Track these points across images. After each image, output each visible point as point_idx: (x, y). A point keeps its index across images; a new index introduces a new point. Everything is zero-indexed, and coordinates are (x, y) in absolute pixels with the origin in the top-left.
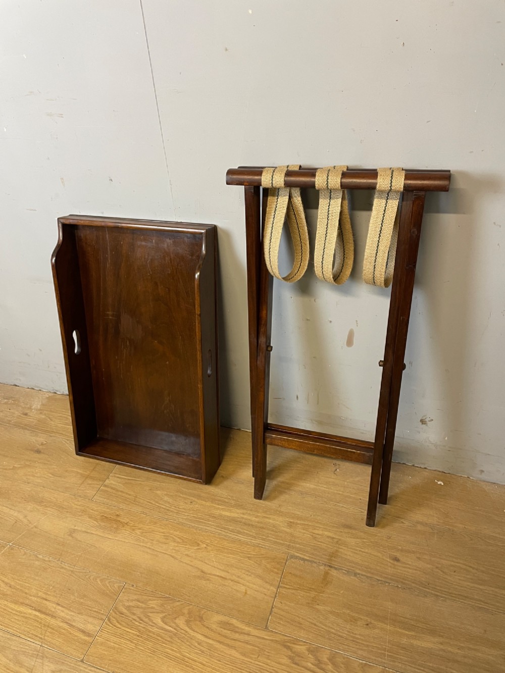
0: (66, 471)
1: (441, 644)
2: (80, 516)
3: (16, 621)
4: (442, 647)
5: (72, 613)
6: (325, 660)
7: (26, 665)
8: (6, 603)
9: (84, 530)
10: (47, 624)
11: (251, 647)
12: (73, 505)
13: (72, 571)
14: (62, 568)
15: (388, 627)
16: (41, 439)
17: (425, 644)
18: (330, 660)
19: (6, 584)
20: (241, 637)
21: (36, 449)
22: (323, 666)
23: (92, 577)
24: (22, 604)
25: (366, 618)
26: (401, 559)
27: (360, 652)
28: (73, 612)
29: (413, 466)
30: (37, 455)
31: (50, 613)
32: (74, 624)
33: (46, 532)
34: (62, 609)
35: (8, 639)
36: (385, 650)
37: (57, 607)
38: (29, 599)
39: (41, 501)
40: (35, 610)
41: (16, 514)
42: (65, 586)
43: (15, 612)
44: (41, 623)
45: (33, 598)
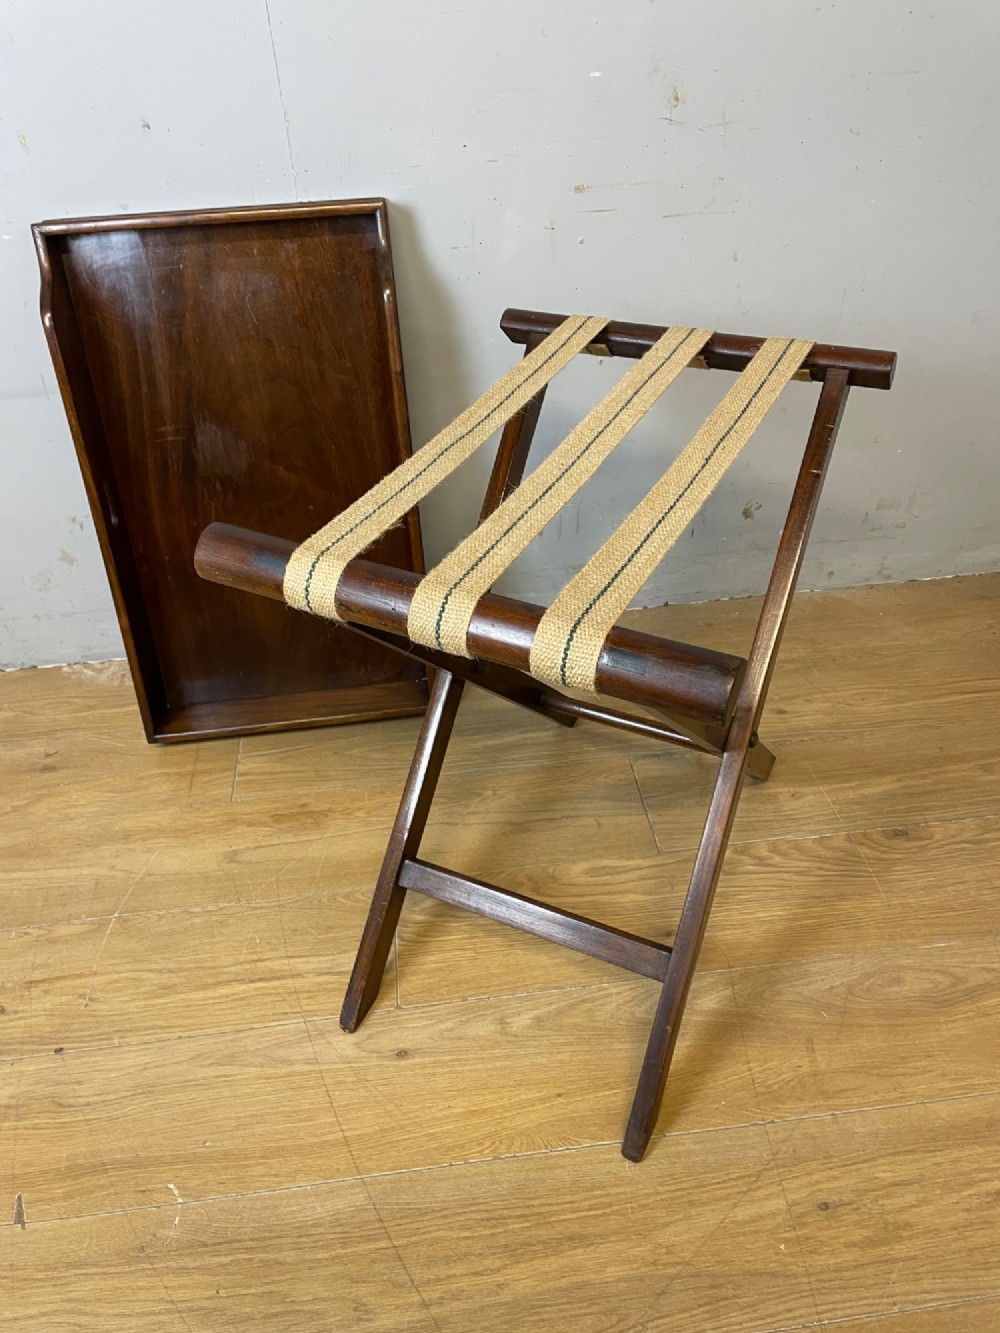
0: (141, 778)
1: (898, 781)
2: (226, 830)
3: (228, 1012)
4: (901, 784)
5: (327, 958)
6: (766, 854)
7: (299, 1057)
8: (182, 996)
9: (253, 845)
10: (293, 990)
11: (654, 881)
12: (200, 820)
13: (279, 906)
14: (255, 908)
15: (821, 788)
16: (38, 748)
17: (879, 789)
18: (773, 852)
19: (160, 971)
20: (632, 875)
21: (40, 767)
22: (770, 861)
23: (325, 900)
24: (217, 984)
25: (787, 789)
26: (786, 709)
27: (805, 828)
28: (328, 955)
29: (732, 598)
30: (47, 776)
31: (285, 973)
32: (342, 969)
33: (177, 874)
34: (304, 959)
35: (231, 1041)
36: (835, 814)
37: (292, 961)
38: (226, 973)
39: (126, 836)
40: (252, 981)
41: (86, 871)
42: (283, 929)
43: (211, 1001)
44: (278, 994)
45: (233, 969)
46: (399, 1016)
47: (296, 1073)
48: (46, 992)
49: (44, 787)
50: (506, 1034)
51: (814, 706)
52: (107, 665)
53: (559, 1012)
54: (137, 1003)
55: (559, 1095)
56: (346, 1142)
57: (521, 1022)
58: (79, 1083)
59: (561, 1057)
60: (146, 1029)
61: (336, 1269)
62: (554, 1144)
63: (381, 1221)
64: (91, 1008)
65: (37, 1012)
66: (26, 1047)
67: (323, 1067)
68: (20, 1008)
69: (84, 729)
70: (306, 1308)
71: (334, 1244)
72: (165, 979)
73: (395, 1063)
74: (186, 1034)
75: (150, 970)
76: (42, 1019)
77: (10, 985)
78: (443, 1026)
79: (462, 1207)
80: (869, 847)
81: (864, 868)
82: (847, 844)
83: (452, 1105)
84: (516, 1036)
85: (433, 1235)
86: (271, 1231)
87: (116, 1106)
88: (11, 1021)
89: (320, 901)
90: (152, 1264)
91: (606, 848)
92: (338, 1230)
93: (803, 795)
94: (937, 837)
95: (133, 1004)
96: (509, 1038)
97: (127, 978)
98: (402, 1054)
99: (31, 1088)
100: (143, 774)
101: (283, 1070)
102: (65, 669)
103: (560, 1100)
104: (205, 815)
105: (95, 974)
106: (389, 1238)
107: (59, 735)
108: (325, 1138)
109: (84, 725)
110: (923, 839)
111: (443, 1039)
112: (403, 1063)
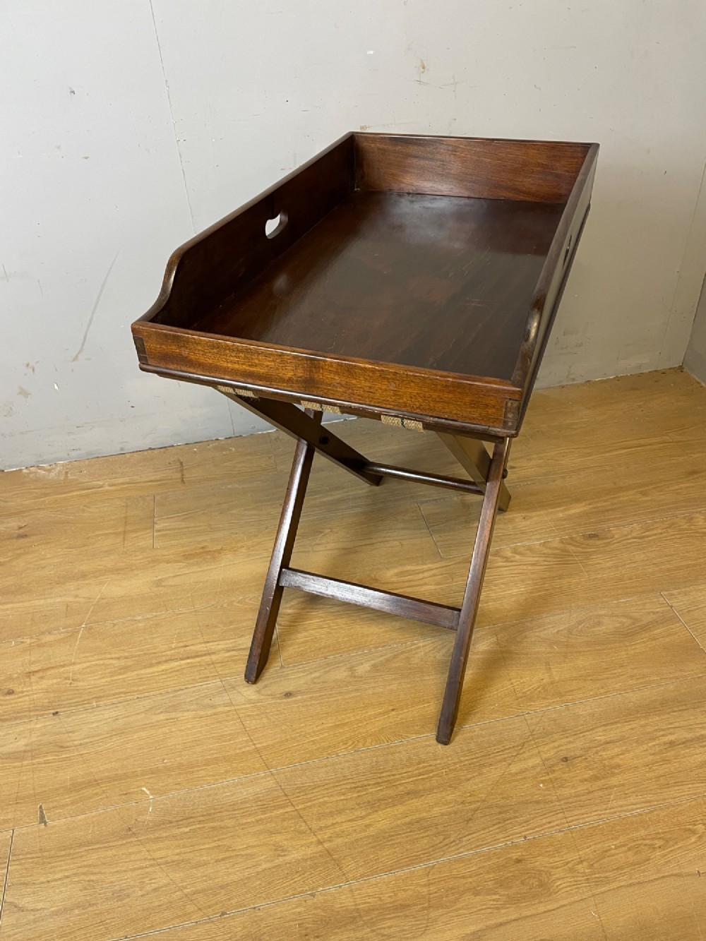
0: (88, 538)
1: (589, 504)
2: (153, 567)
3: (169, 679)
4: (591, 506)
5: (231, 641)
6: (510, 554)
7: (220, 703)
8: (137, 672)
9: (172, 575)
10: (210, 663)
11: (440, 577)
12: (133, 562)
13: (195, 611)
14: (179, 614)
15: (541, 512)
16: (12, 524)
17: (577, 511)
18: (515, 553)
19: (118, 658)
20: (426, 574)
21: (15, 535)
22: (513, 559)
23: (225, 605)
24: (159, 663)
25: (519, 515)
26: (515, 465)
27: (534, 537)
28: (232, 639)
30: (22, 540)
31: (204, 653)
32: (243, 647)
33: (122, 597)
34: (216, 643)
35: (173, 697)
36: (551, 527)
37: (208, 645)
38: (164, 656)
39: (84, 576)
40: (182, 659)
41: (59, 600)
42: (199, 626)
43: (156, 674)
44: (201, 666)
45: (168, 653)
46: (283, 672)
47: (219, 712)
48: (42, 678)
49: (20, 548)
50: (355, 677)
51: (533, 463)
52: (54, 466)
53: (388, 660)
54: (106, 680)
55: (393, 710)
56: (257, 751)
57: (363, 669)
58: (73, 732)
59: (391, 687)
60: (114, 695)
61: (261, 827)
62: (392, 739)
63: (286, 795)
64: (75, 685)
65: (37, 690)
66: (32, 713)
67: (236, 708)
68: (25, 690)
69: (43, 509)
70: (243, 853)
71: (256, 812)
72: (122, 663)
73: (285, 701)
74: (142, 696)
75: (112, 658)
76: (41, 695)
77: (15, 675)
78: (313, 676)
79: (337, 782)
80: (574, 546)
81: (572, 558)
82: (561, 545)
83: (324, 722)
84: (361, 677)
85: (321, 800)
86: (215, 809)
87: (100, 744)
88: (20, 698)
89: (222, 606)
90: (137, 838)
91: (408, 559)
92: (259, 803)
93: (531, 517)
94: (616, 536)
95: (103, 680)
96: (357, 679)
97: (97, 665)
98: (288, 695)
99: (39, 738)
100: (89, 535)
101: (210, 712)
102: (25, 471)
103: (393, 713)
104: (136, 558)
105: (74, 664)
106: (293, 805)
107: (26, 514)
108: (243, 750)
109: (43, 507)
110: (608, 538)
111: (315, 683)
112: (290, 700)
